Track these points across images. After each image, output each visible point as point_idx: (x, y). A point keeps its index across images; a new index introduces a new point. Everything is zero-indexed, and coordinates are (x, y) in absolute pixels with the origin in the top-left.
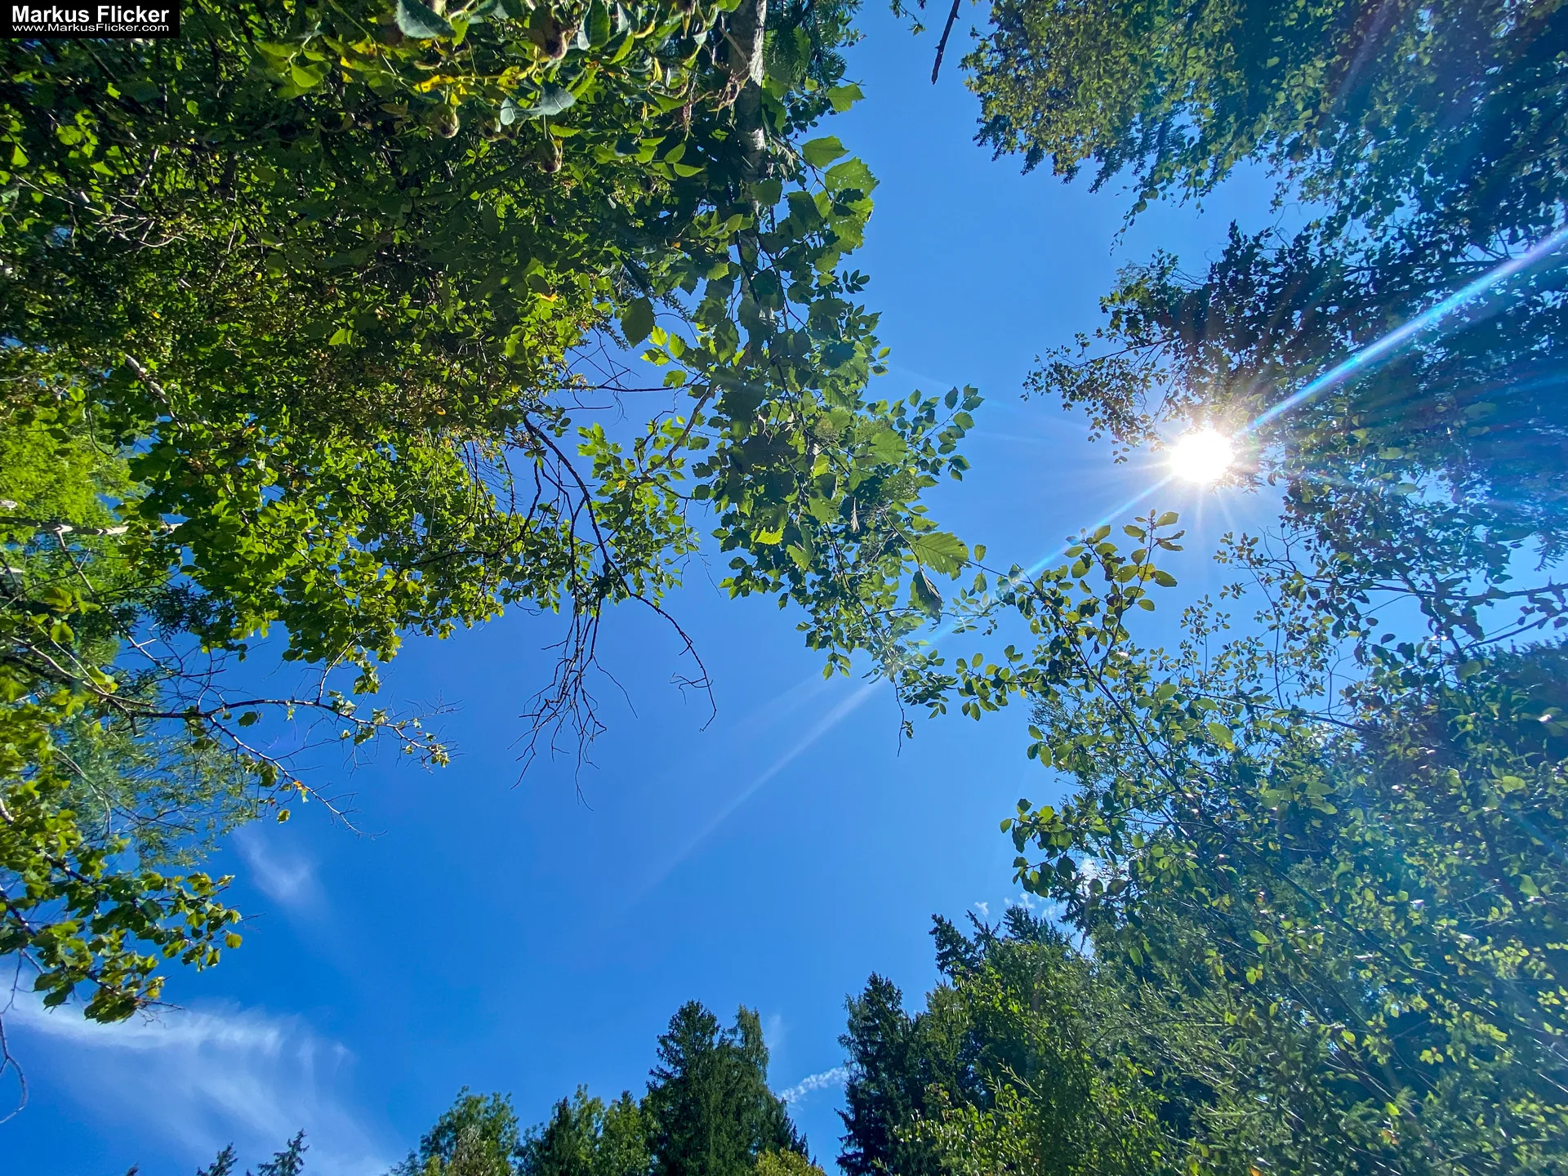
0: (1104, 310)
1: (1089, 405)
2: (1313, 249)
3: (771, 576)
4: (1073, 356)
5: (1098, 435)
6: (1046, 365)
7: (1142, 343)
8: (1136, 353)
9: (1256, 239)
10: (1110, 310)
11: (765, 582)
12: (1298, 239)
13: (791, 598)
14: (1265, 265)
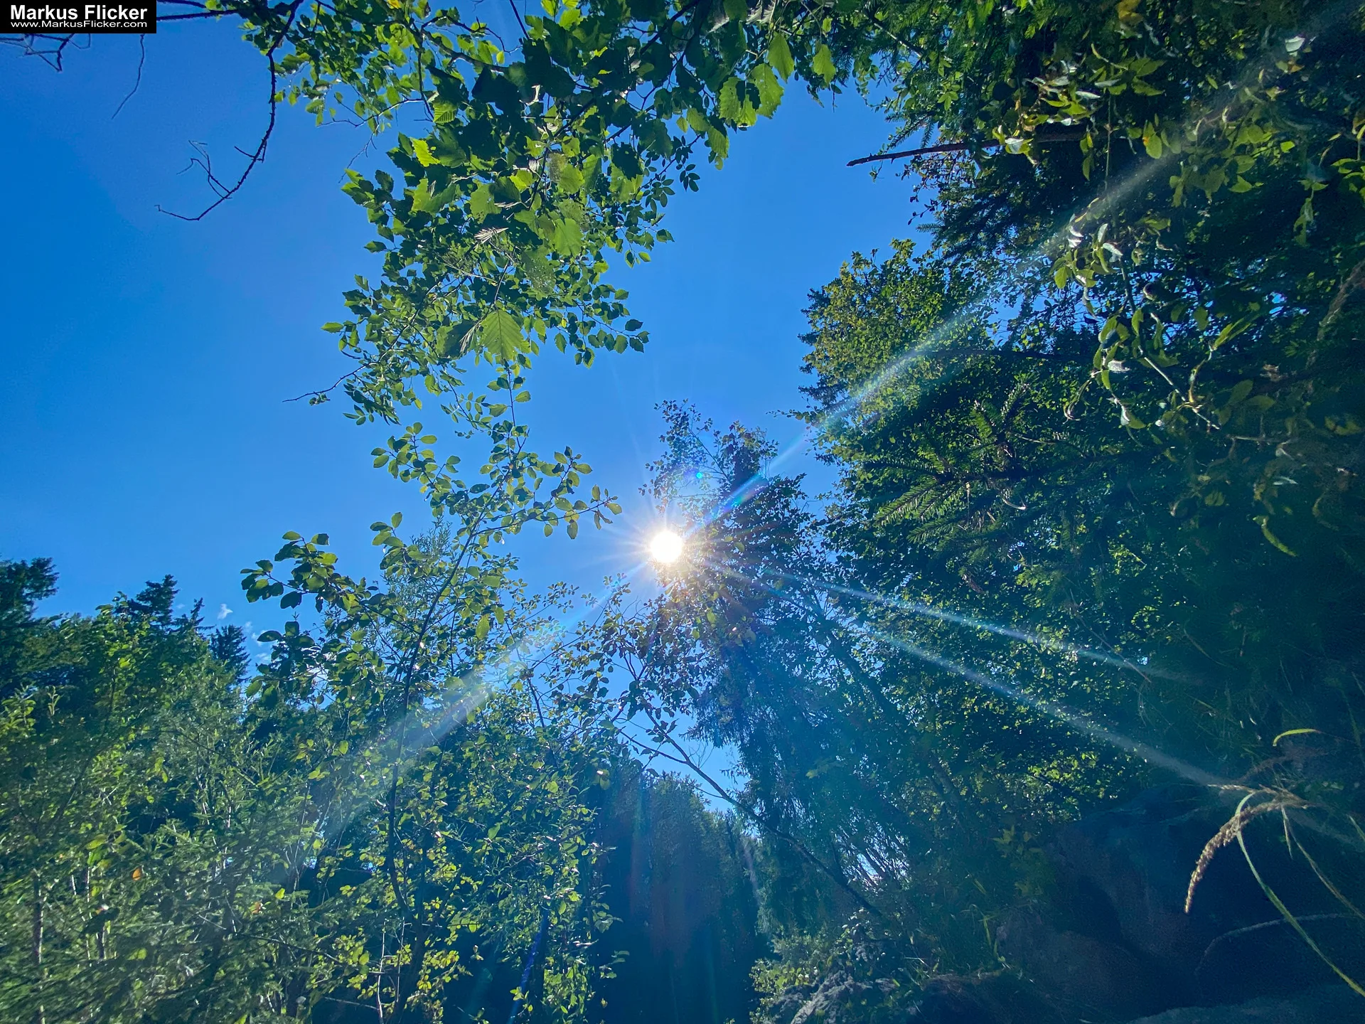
0: (732, 427)
1: (670, 453)
2: (803, 525)
3: (394, 224)
4: (697, 424)
5: (652, 468)
6: (684, 410)
7: (720, 464)
8: (713, 464)
9: (800, 493)
10: (733, 431)
11: (384, 219)
12: (806, 514)
13: (384, 256)
14: (786, 506)
